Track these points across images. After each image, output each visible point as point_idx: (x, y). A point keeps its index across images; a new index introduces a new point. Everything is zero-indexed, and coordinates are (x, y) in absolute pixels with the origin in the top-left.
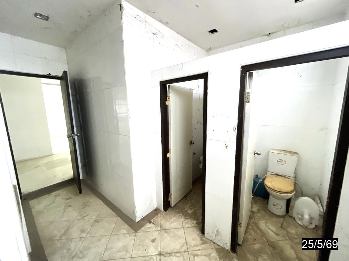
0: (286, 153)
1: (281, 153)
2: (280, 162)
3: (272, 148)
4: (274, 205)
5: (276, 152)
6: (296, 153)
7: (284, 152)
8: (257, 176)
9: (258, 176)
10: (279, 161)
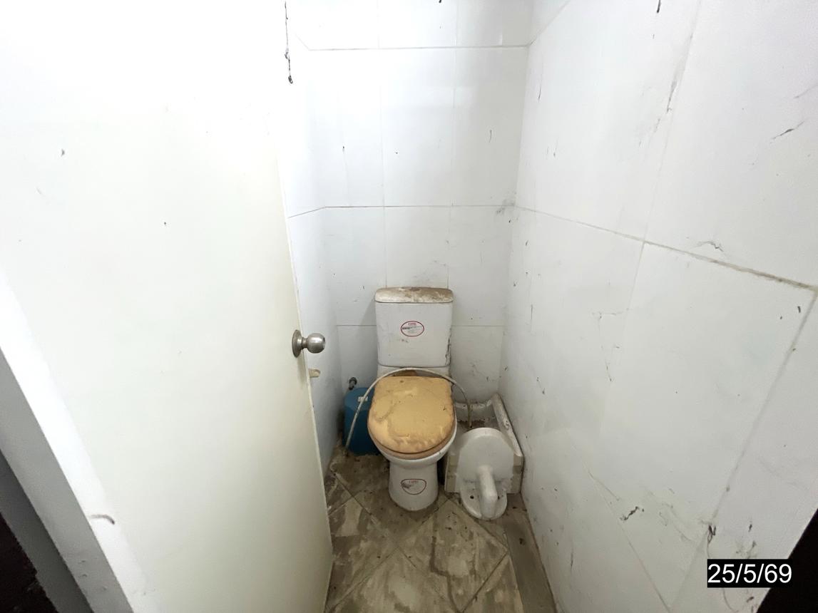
0: (421, 300)
1: (408, 300)
2: (409, 328)
3: (383, 286)
4: (404, 486)
5: (395, 299)
6: (447, 292)
7: (415, 296)
8: (353, 382)
9: (356, 382)
10: (405, 326)
